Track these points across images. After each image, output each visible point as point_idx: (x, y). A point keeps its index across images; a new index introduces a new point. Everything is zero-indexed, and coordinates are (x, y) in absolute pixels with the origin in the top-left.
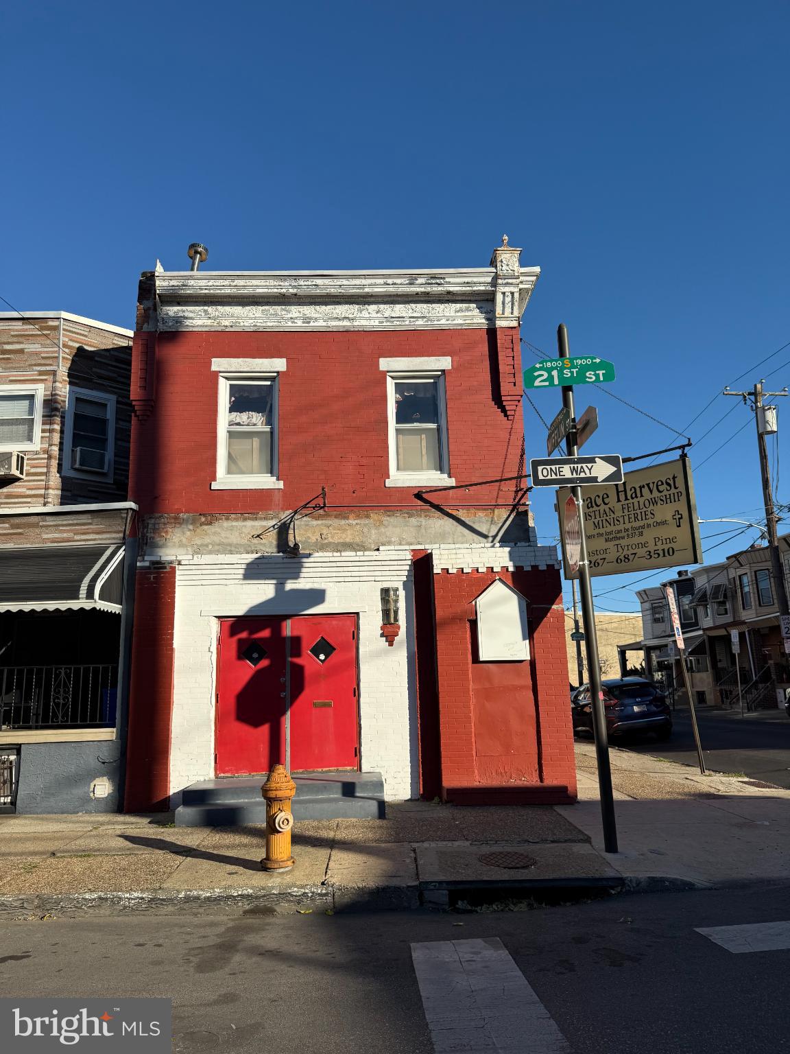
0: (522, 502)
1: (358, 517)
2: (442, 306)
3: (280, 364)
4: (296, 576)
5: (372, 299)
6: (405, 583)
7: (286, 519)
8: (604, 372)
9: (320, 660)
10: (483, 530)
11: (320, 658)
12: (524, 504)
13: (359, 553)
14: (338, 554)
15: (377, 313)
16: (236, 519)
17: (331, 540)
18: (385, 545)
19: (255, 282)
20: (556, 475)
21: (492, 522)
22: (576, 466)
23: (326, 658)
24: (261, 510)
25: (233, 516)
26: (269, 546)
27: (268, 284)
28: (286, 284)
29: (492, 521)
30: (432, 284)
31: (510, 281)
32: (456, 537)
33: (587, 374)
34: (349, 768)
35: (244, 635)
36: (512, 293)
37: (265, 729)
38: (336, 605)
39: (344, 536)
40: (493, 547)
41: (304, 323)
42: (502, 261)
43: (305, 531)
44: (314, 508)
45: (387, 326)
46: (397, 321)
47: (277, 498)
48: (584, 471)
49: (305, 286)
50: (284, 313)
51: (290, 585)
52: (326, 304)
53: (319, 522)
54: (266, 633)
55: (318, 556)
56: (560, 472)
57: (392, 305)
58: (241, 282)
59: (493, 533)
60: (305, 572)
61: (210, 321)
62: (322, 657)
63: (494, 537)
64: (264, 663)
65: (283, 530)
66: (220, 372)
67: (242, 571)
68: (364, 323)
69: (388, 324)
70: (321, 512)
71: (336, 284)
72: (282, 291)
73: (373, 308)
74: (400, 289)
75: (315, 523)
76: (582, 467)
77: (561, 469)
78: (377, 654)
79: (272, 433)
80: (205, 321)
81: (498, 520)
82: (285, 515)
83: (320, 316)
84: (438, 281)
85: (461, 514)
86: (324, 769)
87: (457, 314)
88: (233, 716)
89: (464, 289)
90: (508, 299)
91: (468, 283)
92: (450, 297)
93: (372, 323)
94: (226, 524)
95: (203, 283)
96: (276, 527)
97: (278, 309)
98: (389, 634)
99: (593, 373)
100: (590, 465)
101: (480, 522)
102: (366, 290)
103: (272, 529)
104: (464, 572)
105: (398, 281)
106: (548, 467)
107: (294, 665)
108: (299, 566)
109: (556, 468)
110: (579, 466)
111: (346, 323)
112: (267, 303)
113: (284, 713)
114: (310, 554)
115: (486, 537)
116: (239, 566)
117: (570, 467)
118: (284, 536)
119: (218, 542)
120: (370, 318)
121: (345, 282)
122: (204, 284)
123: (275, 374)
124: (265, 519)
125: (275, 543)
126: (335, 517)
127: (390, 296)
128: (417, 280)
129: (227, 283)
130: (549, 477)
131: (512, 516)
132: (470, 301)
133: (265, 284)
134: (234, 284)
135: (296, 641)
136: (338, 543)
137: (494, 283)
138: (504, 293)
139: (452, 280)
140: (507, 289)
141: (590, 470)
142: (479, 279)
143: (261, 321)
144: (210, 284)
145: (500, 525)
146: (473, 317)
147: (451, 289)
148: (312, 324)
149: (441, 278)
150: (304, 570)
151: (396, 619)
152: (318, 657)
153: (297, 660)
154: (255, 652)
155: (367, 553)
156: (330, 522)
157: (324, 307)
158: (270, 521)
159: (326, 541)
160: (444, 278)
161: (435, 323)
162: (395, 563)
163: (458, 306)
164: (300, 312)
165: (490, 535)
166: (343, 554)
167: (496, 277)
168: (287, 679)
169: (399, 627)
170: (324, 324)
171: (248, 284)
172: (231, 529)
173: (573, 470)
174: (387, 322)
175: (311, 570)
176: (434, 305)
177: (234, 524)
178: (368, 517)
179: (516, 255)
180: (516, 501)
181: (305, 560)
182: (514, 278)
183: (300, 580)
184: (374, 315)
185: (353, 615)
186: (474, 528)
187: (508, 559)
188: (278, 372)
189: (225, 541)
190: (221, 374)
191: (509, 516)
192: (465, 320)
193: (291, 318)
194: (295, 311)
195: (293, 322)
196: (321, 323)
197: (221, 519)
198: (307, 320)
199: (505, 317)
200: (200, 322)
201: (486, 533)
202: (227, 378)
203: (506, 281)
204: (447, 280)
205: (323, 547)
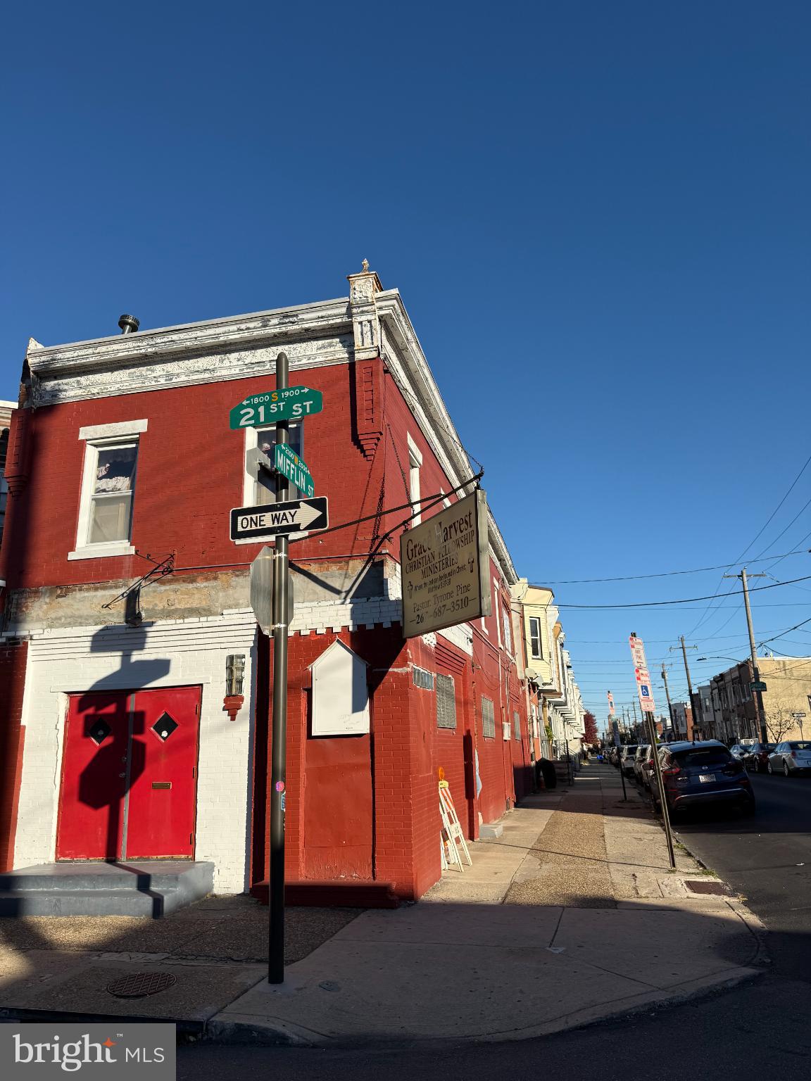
0: (379, 551)
1: (207, 579)
2: (304, 345)
3: (141, 425)
4: (141, 646)
5: (233, 348)
6: (252, 649)
7: (134, 587)
8: (312, 402)
9: (162, 737)
10: (337, 586)
11: (163, 735)
12: (380, 554)
13: (202, 619)
14: (181, 621)
15: (239, 360)
16: (88, 590)
17: (178, 607)
18: (232, 608)
19: (115, 347)
20: (256, 525)
21: (346, 576)
22: (278, 513)
23: (169, 734)
24: (112, 578)
25: (85, 586)
26: (117, 616)
27: (127, 346)
28: (144, 344)
29: (346, 574)
30: (286, 323)
31: (365, 309)
32: (306, 594)
33: (294, 408)
34: (183, 856)
35: (91, 711)
36: (370, 322)
37: (105, 811)
38: (180, 676)
39: (191, 601)
40: (343, 603)
41: (166, 380)
42: (355, 289)
43: (152, 597)
44: (163, 572)
45: (248, 373)
46: (258, 366)
47: (128, 564)
48: (286, 519)
49: (162, 343)
50: (148, 373)
51: (136, 656)
52: (188, 358)
53: (167, 587)
54: (111, 709)
55: (161, 624)
56: (260, 521)
57: (253, 351)
58: (103, 349)
59: (346, 588)
60: (150, 642)
61: (82, 391)
62: (165, 734)
63: (348, 592)
64: (108, 740)
65: (133, 597)
66: (87, 440)
67: (89, 644)
68: (224, 372)
69: (249, 370)
70: (169, 576)
71: (191, 337)
72: (141, 351)
73: (234, 356)
74: (255, 333)
75: (163, 588)
76: (284, 514)
77: (262, 518)
78: (219, 729)
79: (132, 496)
80: (78, 391)
81: (352, 573)
82: (133, 583)
83: (183, 371)
84: (291, 319)
85: (313, 569)
86: (159, 857)
87: (319, 352)
88: (75, 798)
89: (320, 324)
90: (366, 329)
91: (322, 317)
92: (311, 335)
93: (233, 372)
94: (78, 595)
95: (68, 355)
96: (125, 595)
97: (143, 370)
98: (232, 706)
99: (300, 405)
100: (293, 511)
101: (332, 576)
102: (221, 339)
103: (121, 597)
104: (302, 634)
105: (251, 325)
106: (248, 517)
107: (136, 743)
108: (144, 636)
109: (257, 517)
110: (282, 512)
111: (207, 375)
112: (134, 366)
113: (123, 795)
114: (153, 623)
115: (338, 592)
116: (85, 639)
117: (272, 515)
118: (132, 605)
119: (70, 614)
120: (230, 367)
121: (199, 334)
122: (70, 356)
123: (138, 436)
124: (116, 587)
125: (123, 611)
126: (184, 581)
127: (249, 342)
128: (269, 321)
129: (90, 351)
130: (248, 528)
131: (368, 568)
132: (333, 336)
133: (124, 347)
134: (97, 351)
135: (140, 716)
136: (185, 609)
137: (349, 314)
138: (361, 323)
139: (305, 316)
140: (363, 318)
141: (293, 516)
142: (332, 312)
143: (127, 384)
144: (76, 354)
145: (355, 578)
146: (334, 352)
147: (306, 326)
148: (174, 380)
149: (294, 316)
150: (148, 640)
151: (240, 689)
152: (160, 734)
153: (140, 738)
154: (99, 730)
155: (210, 618)
156: (178, 587)
157: (187, 362)
158: (120, 589)
159: (173, 608)
160: (297, 316)
161: (297, 363)
162: (241, 627)
163: (320, 343)
164: (163, 370)
165: (344, 590)
166: (186, 620)
167: (350, 307)
168: (127, 759)
169: (242, 699)
170: (186, 379)
171: (109, 349)
172: (83, 600)
173: (275, 518)
174: (247, 369)
175: (155, 639)
176: (295, 346)
177: (86, 594)
178: (216, 578)
179: (370, 279)
180: (373, 550)
181: (148, 629)
182: (368, 306)
183: (145, 651)
184: (235, 363)
185: (197, 687)
186: (327, 584)
187: (349, 617)
188: (139, 434)
189: (77, 613)
190: (88, 442)
191: (364, 568)
192: (327, 357)
193: (154, 377)
194: (159, 369)
195: (156, 381)
196: (183, 378)
197: (75, 590)
198: (169, 376)
199: (366, 349)
200: (71, 393)
201: (340, 589)
202: (96, 446)
203: (361, 309)
204: (300, 317)
205: (168, 614)
